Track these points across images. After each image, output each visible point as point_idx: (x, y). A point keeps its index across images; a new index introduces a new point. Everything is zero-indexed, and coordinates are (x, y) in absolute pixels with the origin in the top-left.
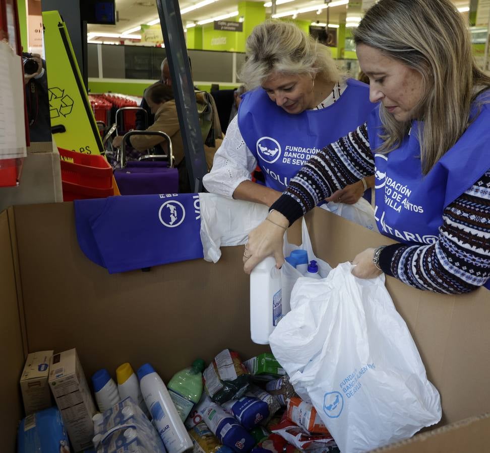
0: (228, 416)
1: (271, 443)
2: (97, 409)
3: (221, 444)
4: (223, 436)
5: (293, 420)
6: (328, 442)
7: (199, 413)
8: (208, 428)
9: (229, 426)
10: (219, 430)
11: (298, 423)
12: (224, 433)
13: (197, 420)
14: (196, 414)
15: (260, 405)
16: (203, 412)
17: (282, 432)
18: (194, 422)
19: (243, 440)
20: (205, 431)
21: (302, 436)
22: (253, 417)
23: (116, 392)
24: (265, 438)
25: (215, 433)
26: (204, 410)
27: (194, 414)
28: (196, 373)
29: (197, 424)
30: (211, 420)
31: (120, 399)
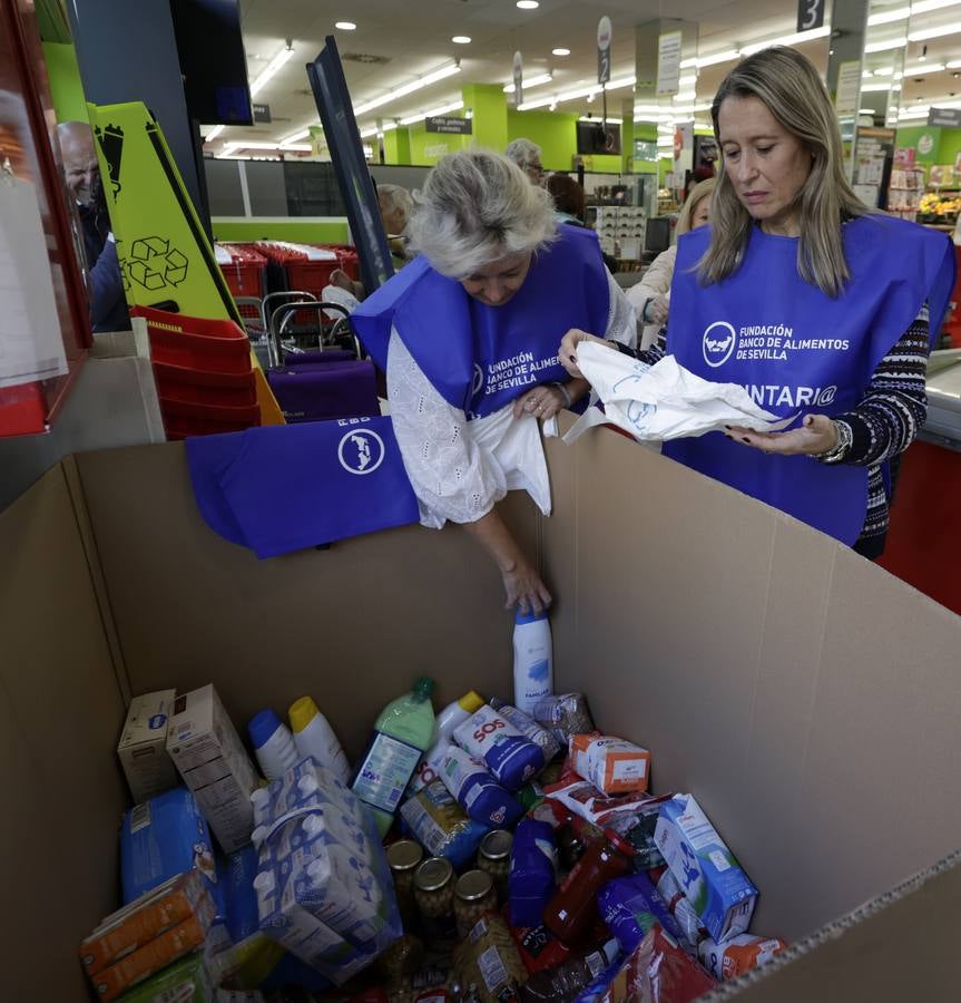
0: (479, 770)
1: (547, 809)
2: (259, 773)
3: (467, 817)
4: (470, 805)
5: (579, 773)
6: (638, 808)
7: (431, 766)
8: (447, 791)
9: (478, 789)
10: (464, 794)
11: (587, 778)
12: (470, 799)
13: (428, 776)
14: (425, 768)
15: (531, 752)
16: (436, 764)
17: (562, 795)
18: (424, 781)
19: (503, 809)
20: (441, 797)
21: (595, 802)
22: (520, 771)
23: (291, 744)
24: (538, 802)
25: (457, 798)
26: (439, 761)
27: (422, 768)
28: (422, 702)
29: (428, 783)
30: (450, 775)
31: (299, 756)
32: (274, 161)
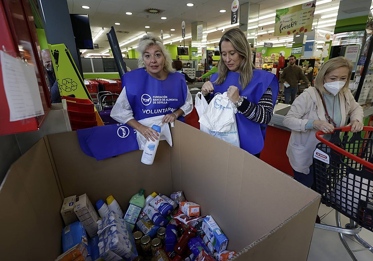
0: (157, 212)
1: (174, 221)
2: (99, 216)
3: (154, 225)
4: (154, 221)
5: (182, 212)
6: (197, 220)
7: (144, 212)
8: (149, 218)
9: (157, 217)
10: (153, 219)
11: (184, 213)
12: (154, 220)
13: (144, 214)
14: (143, 212)
15: (170, 207)
16: (145, 211)
17: (178, 218)
18: (142, 216)
19: (163, 222)
20: (147, 220)
21: (186, 219)
22: (167, 212)
23: (107, 208)
24: (172, 219)
25: (151, 219)
26: (146, 210)
27: (142, 212)
28: (141, 195)
29: (144, 216)
30: (149, 214)
31: (109, 211)
32: (100, 58)
